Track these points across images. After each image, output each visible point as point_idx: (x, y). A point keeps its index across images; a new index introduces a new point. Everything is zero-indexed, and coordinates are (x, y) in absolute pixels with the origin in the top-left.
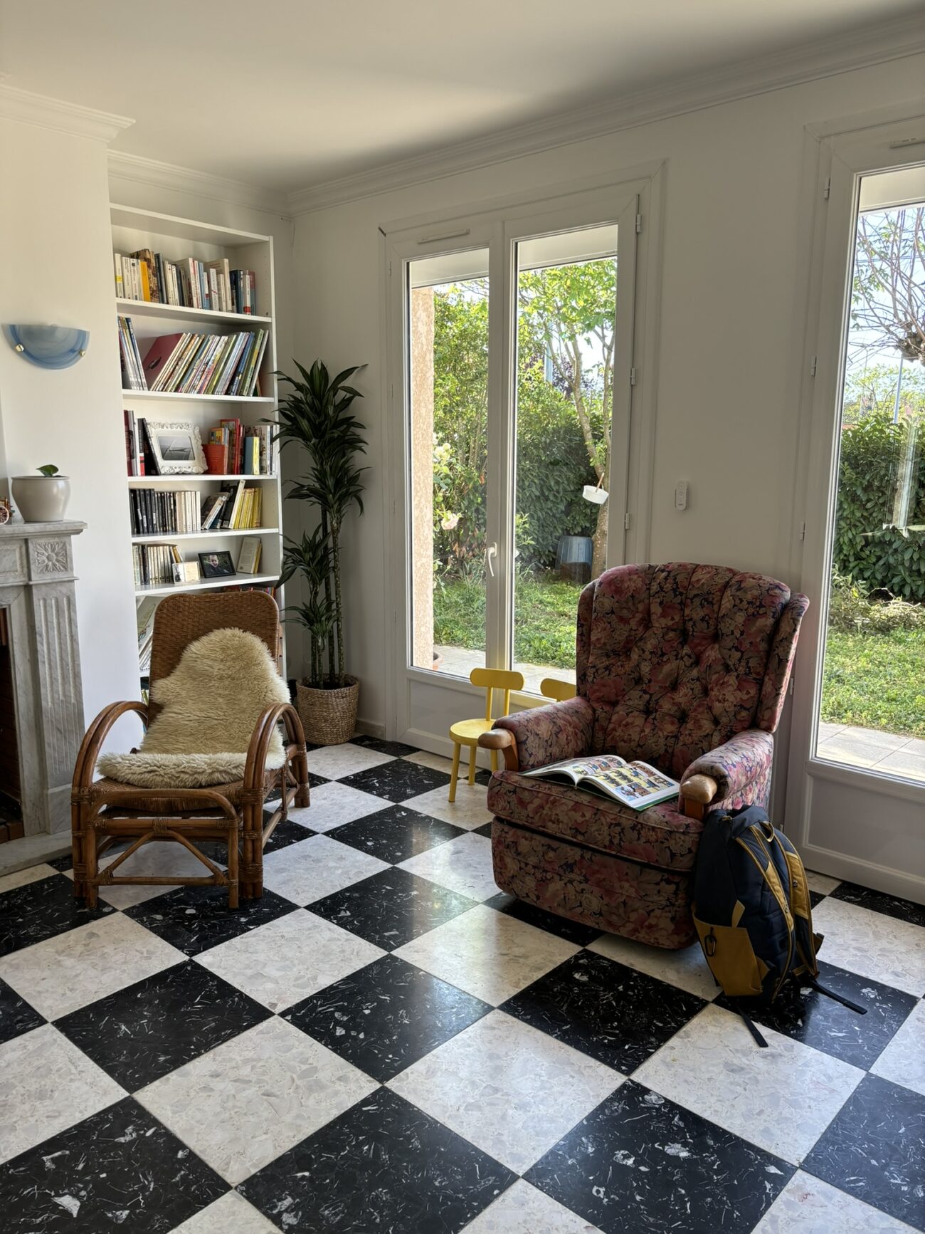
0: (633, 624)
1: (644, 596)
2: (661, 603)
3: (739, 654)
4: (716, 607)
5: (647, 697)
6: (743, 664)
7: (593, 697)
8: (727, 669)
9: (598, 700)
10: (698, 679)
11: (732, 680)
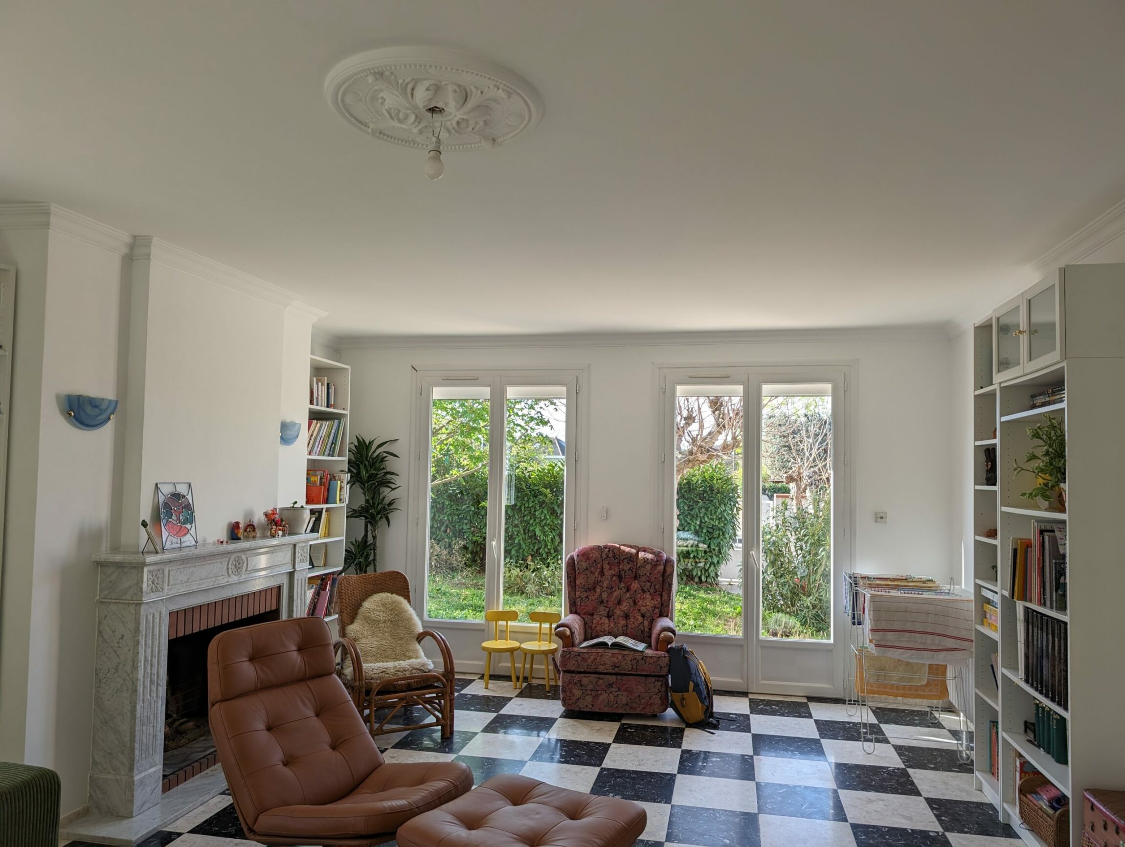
0: (596, 574)
1: (600, 560)
2: (608, 563)
3: (650, 584)
4: (635, 563)
5: (608, 609)
6: (653, 587)
7: (582, 613)
8: (644, 591)
9: (584, 614)
10: (630, 598)
11: (647, 595)
